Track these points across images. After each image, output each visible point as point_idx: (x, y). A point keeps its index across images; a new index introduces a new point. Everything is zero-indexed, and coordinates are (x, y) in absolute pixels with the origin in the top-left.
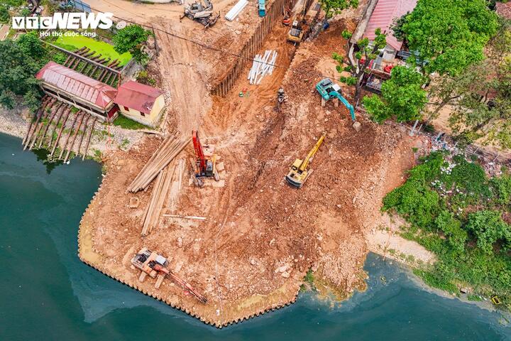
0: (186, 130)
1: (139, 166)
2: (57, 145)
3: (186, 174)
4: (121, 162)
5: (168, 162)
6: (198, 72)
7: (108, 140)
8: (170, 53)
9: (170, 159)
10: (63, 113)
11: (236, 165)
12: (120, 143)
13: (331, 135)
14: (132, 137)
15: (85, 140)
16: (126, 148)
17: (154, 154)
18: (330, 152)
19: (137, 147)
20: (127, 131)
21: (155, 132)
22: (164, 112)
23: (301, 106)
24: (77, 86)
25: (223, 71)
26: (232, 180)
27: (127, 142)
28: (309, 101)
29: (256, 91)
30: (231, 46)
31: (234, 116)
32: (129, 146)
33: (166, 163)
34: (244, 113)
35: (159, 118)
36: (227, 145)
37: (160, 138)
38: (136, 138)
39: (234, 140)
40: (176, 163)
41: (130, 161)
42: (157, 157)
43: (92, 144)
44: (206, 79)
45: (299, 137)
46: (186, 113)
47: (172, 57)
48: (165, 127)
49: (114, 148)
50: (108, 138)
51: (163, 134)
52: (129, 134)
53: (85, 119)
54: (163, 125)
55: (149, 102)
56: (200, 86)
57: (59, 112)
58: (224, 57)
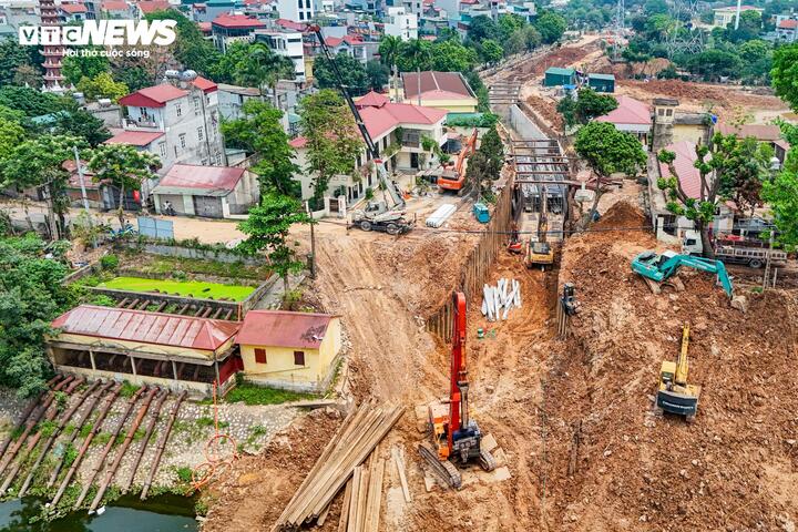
0: (391, 393)
1: (294, 478)
2: (71, 481)
3: (413, 471)
4: (248, 478)
5: (366, 452)
6: (395, 297)
7: (213, 436)
8: (336, 275)
9: (370, 447)
10: (97, 403)
11: (519, 438)
12: (242, 436)
13: (701, 326)
14: (273, 418)
15: (153, 448)
16: (257, 448)
17: (327, 449)
18: (715, 350)
19: (286, 439)
20: (259, 410)
21: (326, 401)
22: (340, 365)
23: (614, 305)
24: (147, 325)
25: (440, 296)
26: (522, 464)
27: (259, 432)
28: (626, 295)
29: (505, 328)
30: (446, 260)
31: (480, 365)
32: (263, 442)
33: (362, 457)
34: (498, 358)
35: (330, 372)
36: (484, 409)
37: (338, 413)
38: (280, 421)
39: (495, 399)
40: (384, 453)
41: (269, 472)
42: (336, 451)
43: (169, 455)
44: (412, 308)
45: (637, 347)
46: (384, 365)
47: (341, 281)
48: (347, 390)
49: (228, 452)
50: (213, 432)
51: (344, 402)
52: (266, 415)
53: (155, 403)
54: (342, 386)
55: (316, 326)
56: (403, 319)
57: (89, 402)
58: (437, 276)
